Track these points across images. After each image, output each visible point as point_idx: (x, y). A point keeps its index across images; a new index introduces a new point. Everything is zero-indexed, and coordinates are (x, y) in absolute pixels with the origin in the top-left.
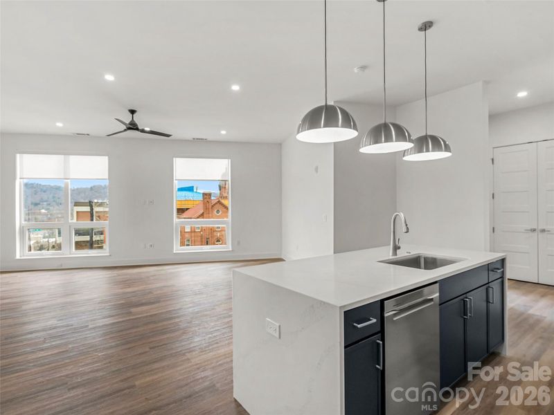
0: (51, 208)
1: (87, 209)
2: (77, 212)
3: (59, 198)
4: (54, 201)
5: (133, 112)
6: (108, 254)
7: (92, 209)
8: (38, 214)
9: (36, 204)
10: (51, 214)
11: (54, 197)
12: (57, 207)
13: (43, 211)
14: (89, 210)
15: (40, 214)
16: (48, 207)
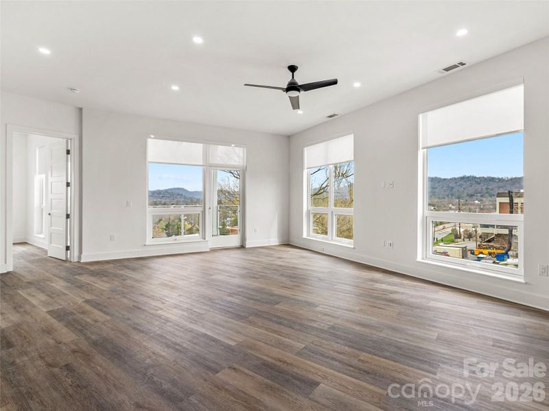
0: (484, 199)
1: (507, 200)
2: (500, 203)
3: (492, 190)
4: (487, 192)
5: (293, 69)
6: (353, 247)
7: (511, 200)
8: (471, 205)
9: (471, 196)
10: (484, 206)
11: (487, 189)
12: (491, 199)
13: (477, 202)
14: (508, 201)
15: (474, 204)
16: (481, 198)
